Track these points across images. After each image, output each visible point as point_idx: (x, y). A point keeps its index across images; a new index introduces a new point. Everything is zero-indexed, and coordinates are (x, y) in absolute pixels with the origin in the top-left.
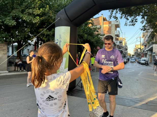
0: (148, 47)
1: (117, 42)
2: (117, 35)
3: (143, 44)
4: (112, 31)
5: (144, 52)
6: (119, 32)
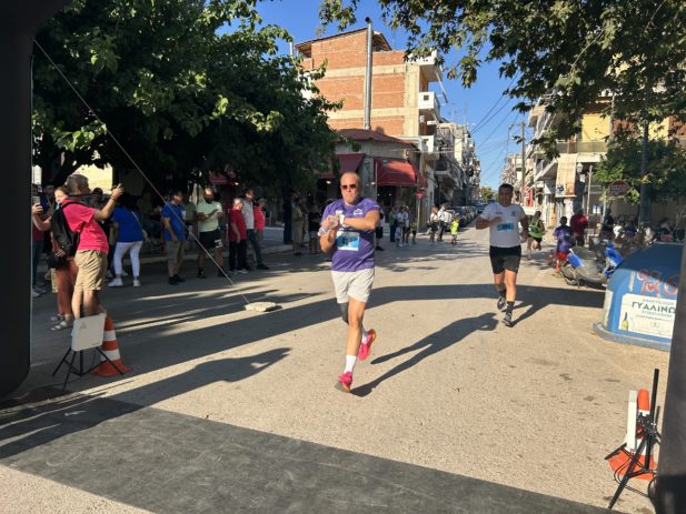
0: (545, 165)
1: (425, 141)
2: (427, 110)
3: (532, 153)
4: (406, 95)
5: (532, 183)
6: (436, 97)
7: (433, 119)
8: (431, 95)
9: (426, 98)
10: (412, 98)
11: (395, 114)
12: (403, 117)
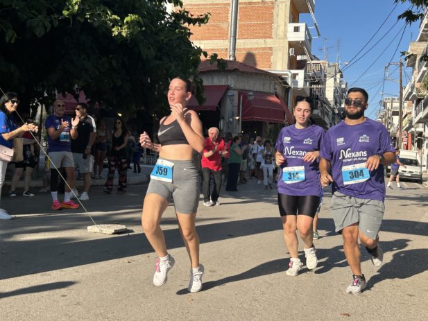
1: (294, 76)
2: (298, 42)
4: (274, 26)
6: (307, 29)
7: (303, 54)
8: (302, 26)
9: (297, 29)
10: (282, 28)
11: (263, 46)
12: (271, 49)
